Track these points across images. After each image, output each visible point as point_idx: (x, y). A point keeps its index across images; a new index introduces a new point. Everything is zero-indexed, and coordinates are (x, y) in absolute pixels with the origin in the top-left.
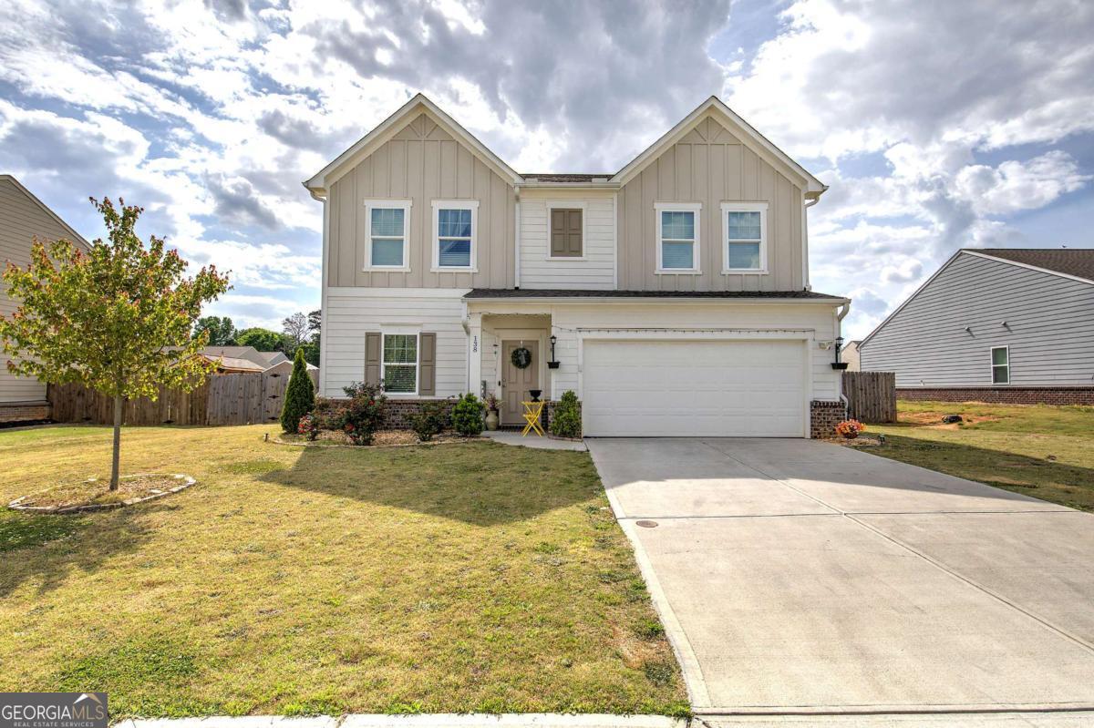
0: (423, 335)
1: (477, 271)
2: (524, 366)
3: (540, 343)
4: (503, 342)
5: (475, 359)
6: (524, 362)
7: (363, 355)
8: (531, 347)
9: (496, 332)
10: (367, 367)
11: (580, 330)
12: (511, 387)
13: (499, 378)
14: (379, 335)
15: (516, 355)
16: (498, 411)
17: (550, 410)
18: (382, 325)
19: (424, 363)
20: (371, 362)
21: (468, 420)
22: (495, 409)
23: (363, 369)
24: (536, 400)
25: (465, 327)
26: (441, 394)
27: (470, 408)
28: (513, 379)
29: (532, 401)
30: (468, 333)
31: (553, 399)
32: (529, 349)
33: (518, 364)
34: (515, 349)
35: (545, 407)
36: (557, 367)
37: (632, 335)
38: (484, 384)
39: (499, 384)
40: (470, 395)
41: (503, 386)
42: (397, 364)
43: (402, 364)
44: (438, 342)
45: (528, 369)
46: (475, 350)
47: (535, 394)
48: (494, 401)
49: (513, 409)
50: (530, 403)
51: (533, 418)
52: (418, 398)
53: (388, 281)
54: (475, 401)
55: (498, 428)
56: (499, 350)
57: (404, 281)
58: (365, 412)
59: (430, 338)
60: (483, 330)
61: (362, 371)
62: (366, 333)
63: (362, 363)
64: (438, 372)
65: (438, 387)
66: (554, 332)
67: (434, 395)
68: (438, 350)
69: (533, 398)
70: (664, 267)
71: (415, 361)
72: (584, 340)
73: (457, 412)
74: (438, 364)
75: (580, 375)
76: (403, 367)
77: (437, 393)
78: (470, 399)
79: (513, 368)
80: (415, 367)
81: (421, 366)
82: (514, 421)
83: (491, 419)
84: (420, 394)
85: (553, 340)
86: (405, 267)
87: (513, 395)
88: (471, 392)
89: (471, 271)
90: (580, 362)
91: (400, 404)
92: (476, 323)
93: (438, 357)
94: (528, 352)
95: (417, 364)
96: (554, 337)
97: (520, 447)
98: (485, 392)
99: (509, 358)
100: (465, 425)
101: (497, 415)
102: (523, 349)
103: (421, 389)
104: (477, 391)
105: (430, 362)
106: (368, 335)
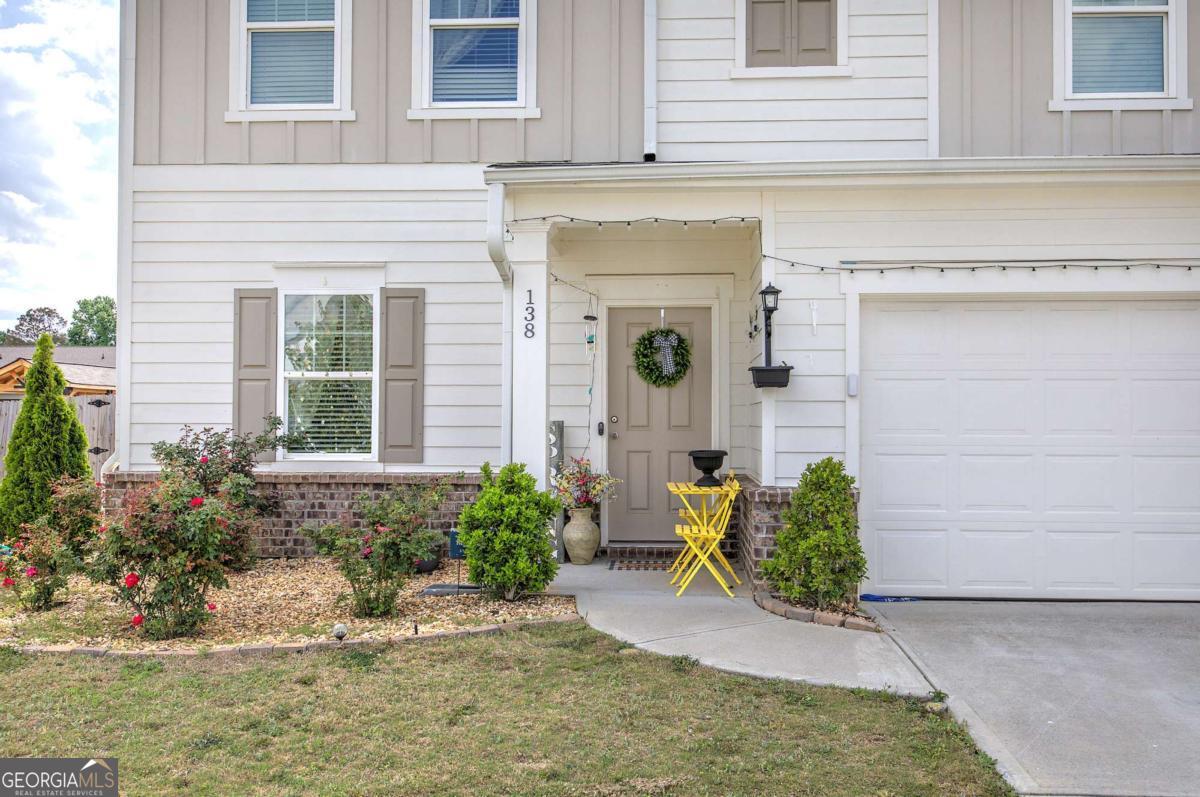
0: (388, 296)
1: (536, 113)
2: (670, 380)
3: (715, 313)
4: (610, 309)
5: (530, 359)
6: (669, 368)
7: (228, 353)
8: (689, 324)
9: (593, 285)
10: (239, 382)
11: (851, 267)
12: (632, 440)
13: (600, 414)
14: (269, 297)
15: (647, 345)
16: (597, 507)
17: (759, 516)
18: (280, 267)
19: (392, 373)
20: (251, 369)
21: (509, 550)
22: (589, 503)
23: (230, 388)
24: (709, 480)
25: (498, 260)
26: (439, 460)
27: (511, 511)
28: (639, 418)
29: (699, 484)
30: (508, 279)
31: (767, 480)
32: (684, 332)
33: (652, 373)
34: (643, 331)
35: (740, 507)
36: (783, 383)
37: (1017, 282)
38: (559, 429)
39: (601, 432)
40: (512, 470)
41: (613, 437)
42: (321, 375)
43: (334, 375)
44: (432, 314)
45: (681, 387)
46: (530, 331)
47: (708, 464)
48: (585, 479)
49: (640, 500)
50: (695, 490)
51: (702, 534)
52: (379, 468)
53: (294, 145)
54: (528, 489)
55: (600, 554)
56: (601, 330)
57: (337, 147)
58: (171, 530)
59: (409, 304)
60: (554, 279)
61: (227, 394)
62: (237, 291)
63: (227, 374)
64: (431, 396)
65: (431, 438)
66: (769, 275)
67: (420, 460)
68: (432, 334)
69: (700, 474)
70: (1076, 90)
71: (369, 368)
72: (865, 300)
73: (473, 525)
74: (431, 376)
75: (852, 407)
76: (337, 384)
77: (429, 454)
78: (513, 483)
79: (638, 383)
80: (369, 383)
81: (385, 382)
82: (643, 532)
83: (577, 531)
84: (382, 459)
85: (770, 300)
86: (340, 107)
87: (638, 462)
88: (517, 460)
89: (520, 115)
90: (853, 368)
91: (328, 485)
92: (531, 251)
93: (432, 355)
94: (681, 341)
95: (375, 375)
96: (772, 291)
97: (681, 665)
98: (561, 455)
99: (628, 358)
100: (499, 565)
101: (596, 518)
102: (667, 333)
103: (385, 445)
104: (534, 458)
105: (409, 369)
106: (241, 297)
